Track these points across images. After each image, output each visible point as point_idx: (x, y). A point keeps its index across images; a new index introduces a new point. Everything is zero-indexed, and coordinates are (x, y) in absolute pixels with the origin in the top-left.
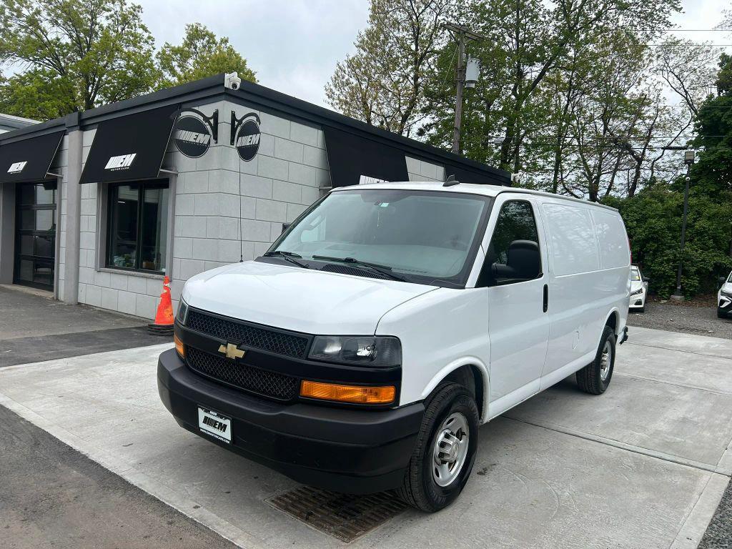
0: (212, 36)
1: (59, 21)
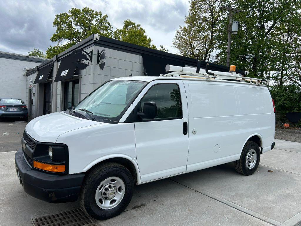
0: (134, 24)
1: (78, 24)
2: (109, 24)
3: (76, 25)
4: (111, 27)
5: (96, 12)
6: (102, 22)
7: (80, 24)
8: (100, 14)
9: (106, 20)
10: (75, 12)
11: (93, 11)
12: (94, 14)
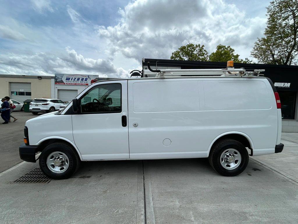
2: (206, 51)
3: (183, 56)
4: (207, 53)
5: (196, 45)
6: (201, 51)
7: (186, 55)
8: (199, 45)
9: (203, 49)
10: (183, 49)
11: (194, 45)
12: (195, 47)
